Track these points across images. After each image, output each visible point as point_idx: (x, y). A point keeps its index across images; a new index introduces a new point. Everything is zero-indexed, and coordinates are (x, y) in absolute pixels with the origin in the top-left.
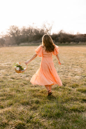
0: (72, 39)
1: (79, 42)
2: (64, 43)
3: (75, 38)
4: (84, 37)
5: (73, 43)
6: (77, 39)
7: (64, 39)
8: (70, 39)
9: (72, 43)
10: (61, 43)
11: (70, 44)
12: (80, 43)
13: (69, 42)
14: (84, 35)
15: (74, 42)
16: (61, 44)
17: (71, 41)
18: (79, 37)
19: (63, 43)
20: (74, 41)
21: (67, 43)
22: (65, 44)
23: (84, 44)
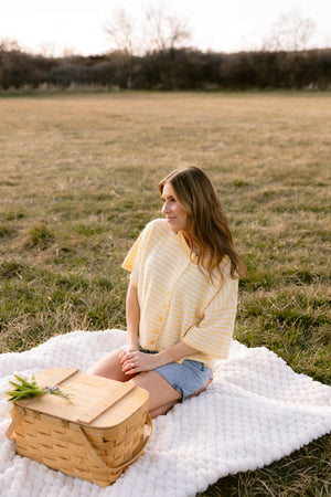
0: (45, 74)
1: (68, 84)
2: (17, 87)
3: (55, 69)
4: (85, 68)
5: (48, 87)
6: (64, 73)
7: (15, 73)
8: (39, 72)
9: (44, 87)
10: (6, 87)
11: (36, 91)
12: (73, 86)
13: (36, 83)
14: (86, 58)
15: (51, 85)
16: (4, 92)
17: (43, 81)
18: (70, 65)
19: (12, 89)
20: (53, 81)
21: (26, 87)
22: (20, 91)
23: (85, 92)
